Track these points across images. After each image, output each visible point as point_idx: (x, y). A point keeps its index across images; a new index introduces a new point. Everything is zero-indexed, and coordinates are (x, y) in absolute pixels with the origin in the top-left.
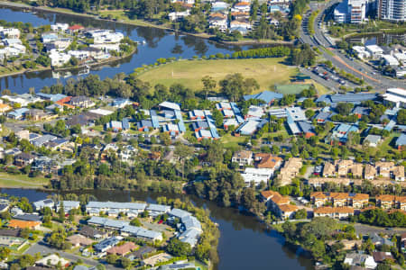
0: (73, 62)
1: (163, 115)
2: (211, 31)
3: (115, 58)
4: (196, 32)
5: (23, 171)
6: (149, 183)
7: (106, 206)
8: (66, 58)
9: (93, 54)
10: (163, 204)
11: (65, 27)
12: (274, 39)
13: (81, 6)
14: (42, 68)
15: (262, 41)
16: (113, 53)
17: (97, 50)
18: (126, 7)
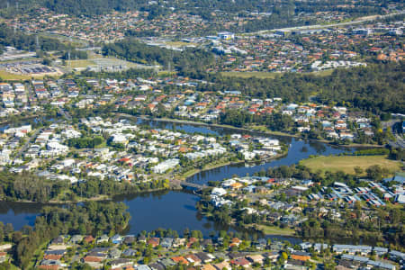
0: (257, 157)
1: (339, 190)
2: (329, 139)
3: (280, 155)
4: (319, 139)
5: (275, 224)
6: (360, 233)
7: (345, 247)
8: (253, 155)
9: (267, 152)
10: (381, 246)
11: (239, 136)
12: (371, 143)
13: (240, 124)
14: (239, 161)
15: (365, 145)
16: (278, 152)
17: (269, 150)
18: (267, 124)
